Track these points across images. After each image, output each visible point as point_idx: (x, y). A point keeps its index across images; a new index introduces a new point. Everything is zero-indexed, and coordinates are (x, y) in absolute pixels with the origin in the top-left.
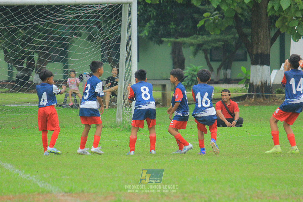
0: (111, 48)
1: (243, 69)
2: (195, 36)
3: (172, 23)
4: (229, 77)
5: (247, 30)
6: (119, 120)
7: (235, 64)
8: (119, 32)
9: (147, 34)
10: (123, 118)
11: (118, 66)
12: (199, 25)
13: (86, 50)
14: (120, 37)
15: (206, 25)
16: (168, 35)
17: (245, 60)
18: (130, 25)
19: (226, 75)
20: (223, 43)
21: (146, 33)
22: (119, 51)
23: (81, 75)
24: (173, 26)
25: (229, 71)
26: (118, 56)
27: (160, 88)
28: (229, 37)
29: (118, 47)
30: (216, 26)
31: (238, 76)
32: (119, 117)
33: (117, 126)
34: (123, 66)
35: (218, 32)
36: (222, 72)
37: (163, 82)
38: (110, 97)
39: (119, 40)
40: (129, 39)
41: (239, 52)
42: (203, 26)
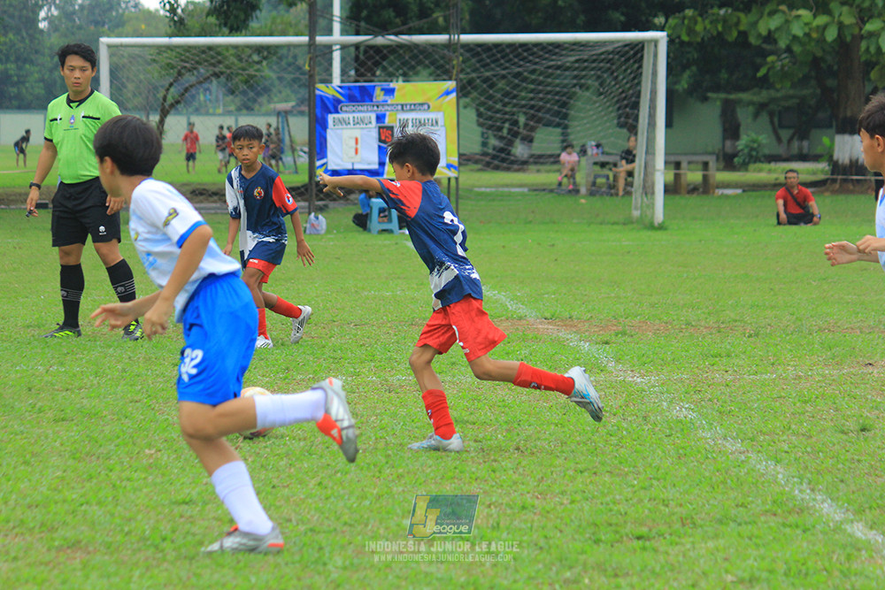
0: (626, 106)
1: (826, 140)
2: (756, 90)
3: (723, 71)
4: (805, 151)
5: (831, 83)
6: (636, 213)
7: (815, 133)
8: (639, 83)
9: (686, 86)
10: (642, 210)
11: (636, 134)
12: (760, 74)
13: (589, 110)
14: (640, 92)
15: (771, 73)
16: (717, 88)
17: (830, 126)
18: (655, 73)
19: (801, 149)
20: (798, 101)
21: (683, 84)
22: (638, 111)
23: (583, 146)
24: (724, 75)
25: (805, 143)
26: (636, 118)
27: (700, 167)
28: (806, 92)
29: (636, 105)
30: (784, 75)
31: (819, 150)
32: (636, 208)
33: (632, 223)
34: (643, 134)
35: (788, 84)
36: (796, 144)
37: (705, 158)
38: (626, 180)
39: (638, 95)
40: (654, 92)
41: (821, 115)
42: (766, 76)
